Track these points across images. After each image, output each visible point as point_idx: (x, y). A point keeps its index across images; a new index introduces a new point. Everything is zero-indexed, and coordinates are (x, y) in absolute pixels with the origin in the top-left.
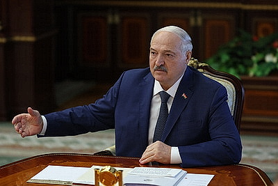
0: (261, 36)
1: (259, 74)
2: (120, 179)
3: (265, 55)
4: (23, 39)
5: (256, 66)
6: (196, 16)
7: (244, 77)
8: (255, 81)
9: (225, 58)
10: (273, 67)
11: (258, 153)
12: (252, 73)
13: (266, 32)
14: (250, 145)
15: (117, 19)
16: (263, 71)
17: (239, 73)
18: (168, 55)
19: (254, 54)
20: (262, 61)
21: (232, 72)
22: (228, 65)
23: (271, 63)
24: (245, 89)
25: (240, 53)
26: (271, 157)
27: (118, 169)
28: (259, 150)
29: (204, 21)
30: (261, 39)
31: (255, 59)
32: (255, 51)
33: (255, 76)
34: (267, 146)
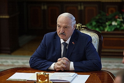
0: (110, 13)
1: (109, 30)
2: (48, 78)
3: (112, 22)
4: (4, 17)
5: (108, 27)
6: (81, 5)
7: (103, 32)
8: (108, 33)
9: (94, 23)
10: (115, 27)
11: (110, 66)
12: (106, 30)
13: (112, 11)
14: (106, 62)
15: (46, 7)
16: (111, 29)
17: (101, 30)
18: (66, 28)
19: (107, 22)
20: (111, 25)
21: (97, 30)
22: (95, 27)
23: (115, 26)
24: (103, 37)
25: (101, 21)
26: (115, 67)
27: (47, 73)
28: (110, 64)
29: (85, 7)
30: (110, 15)
31: (107, 24)
32: (108, 20)
33: (107, 31)
34: (113, 62)
